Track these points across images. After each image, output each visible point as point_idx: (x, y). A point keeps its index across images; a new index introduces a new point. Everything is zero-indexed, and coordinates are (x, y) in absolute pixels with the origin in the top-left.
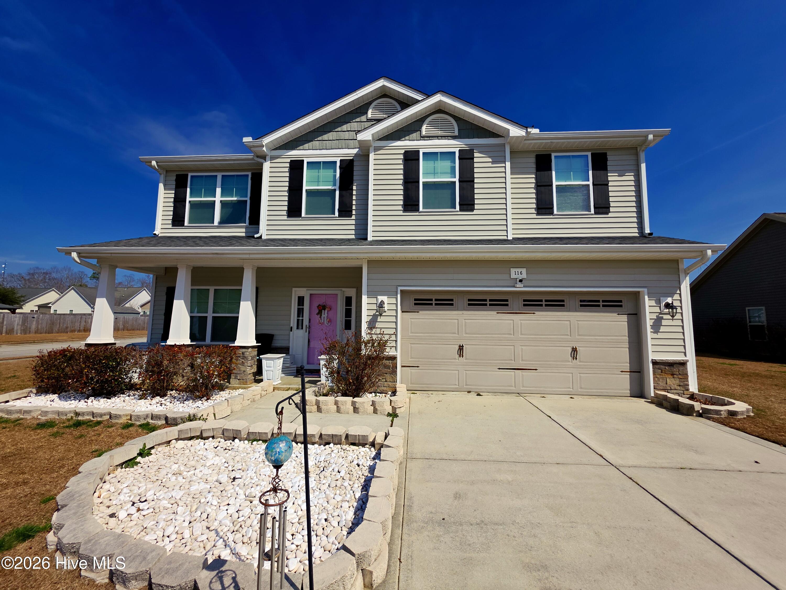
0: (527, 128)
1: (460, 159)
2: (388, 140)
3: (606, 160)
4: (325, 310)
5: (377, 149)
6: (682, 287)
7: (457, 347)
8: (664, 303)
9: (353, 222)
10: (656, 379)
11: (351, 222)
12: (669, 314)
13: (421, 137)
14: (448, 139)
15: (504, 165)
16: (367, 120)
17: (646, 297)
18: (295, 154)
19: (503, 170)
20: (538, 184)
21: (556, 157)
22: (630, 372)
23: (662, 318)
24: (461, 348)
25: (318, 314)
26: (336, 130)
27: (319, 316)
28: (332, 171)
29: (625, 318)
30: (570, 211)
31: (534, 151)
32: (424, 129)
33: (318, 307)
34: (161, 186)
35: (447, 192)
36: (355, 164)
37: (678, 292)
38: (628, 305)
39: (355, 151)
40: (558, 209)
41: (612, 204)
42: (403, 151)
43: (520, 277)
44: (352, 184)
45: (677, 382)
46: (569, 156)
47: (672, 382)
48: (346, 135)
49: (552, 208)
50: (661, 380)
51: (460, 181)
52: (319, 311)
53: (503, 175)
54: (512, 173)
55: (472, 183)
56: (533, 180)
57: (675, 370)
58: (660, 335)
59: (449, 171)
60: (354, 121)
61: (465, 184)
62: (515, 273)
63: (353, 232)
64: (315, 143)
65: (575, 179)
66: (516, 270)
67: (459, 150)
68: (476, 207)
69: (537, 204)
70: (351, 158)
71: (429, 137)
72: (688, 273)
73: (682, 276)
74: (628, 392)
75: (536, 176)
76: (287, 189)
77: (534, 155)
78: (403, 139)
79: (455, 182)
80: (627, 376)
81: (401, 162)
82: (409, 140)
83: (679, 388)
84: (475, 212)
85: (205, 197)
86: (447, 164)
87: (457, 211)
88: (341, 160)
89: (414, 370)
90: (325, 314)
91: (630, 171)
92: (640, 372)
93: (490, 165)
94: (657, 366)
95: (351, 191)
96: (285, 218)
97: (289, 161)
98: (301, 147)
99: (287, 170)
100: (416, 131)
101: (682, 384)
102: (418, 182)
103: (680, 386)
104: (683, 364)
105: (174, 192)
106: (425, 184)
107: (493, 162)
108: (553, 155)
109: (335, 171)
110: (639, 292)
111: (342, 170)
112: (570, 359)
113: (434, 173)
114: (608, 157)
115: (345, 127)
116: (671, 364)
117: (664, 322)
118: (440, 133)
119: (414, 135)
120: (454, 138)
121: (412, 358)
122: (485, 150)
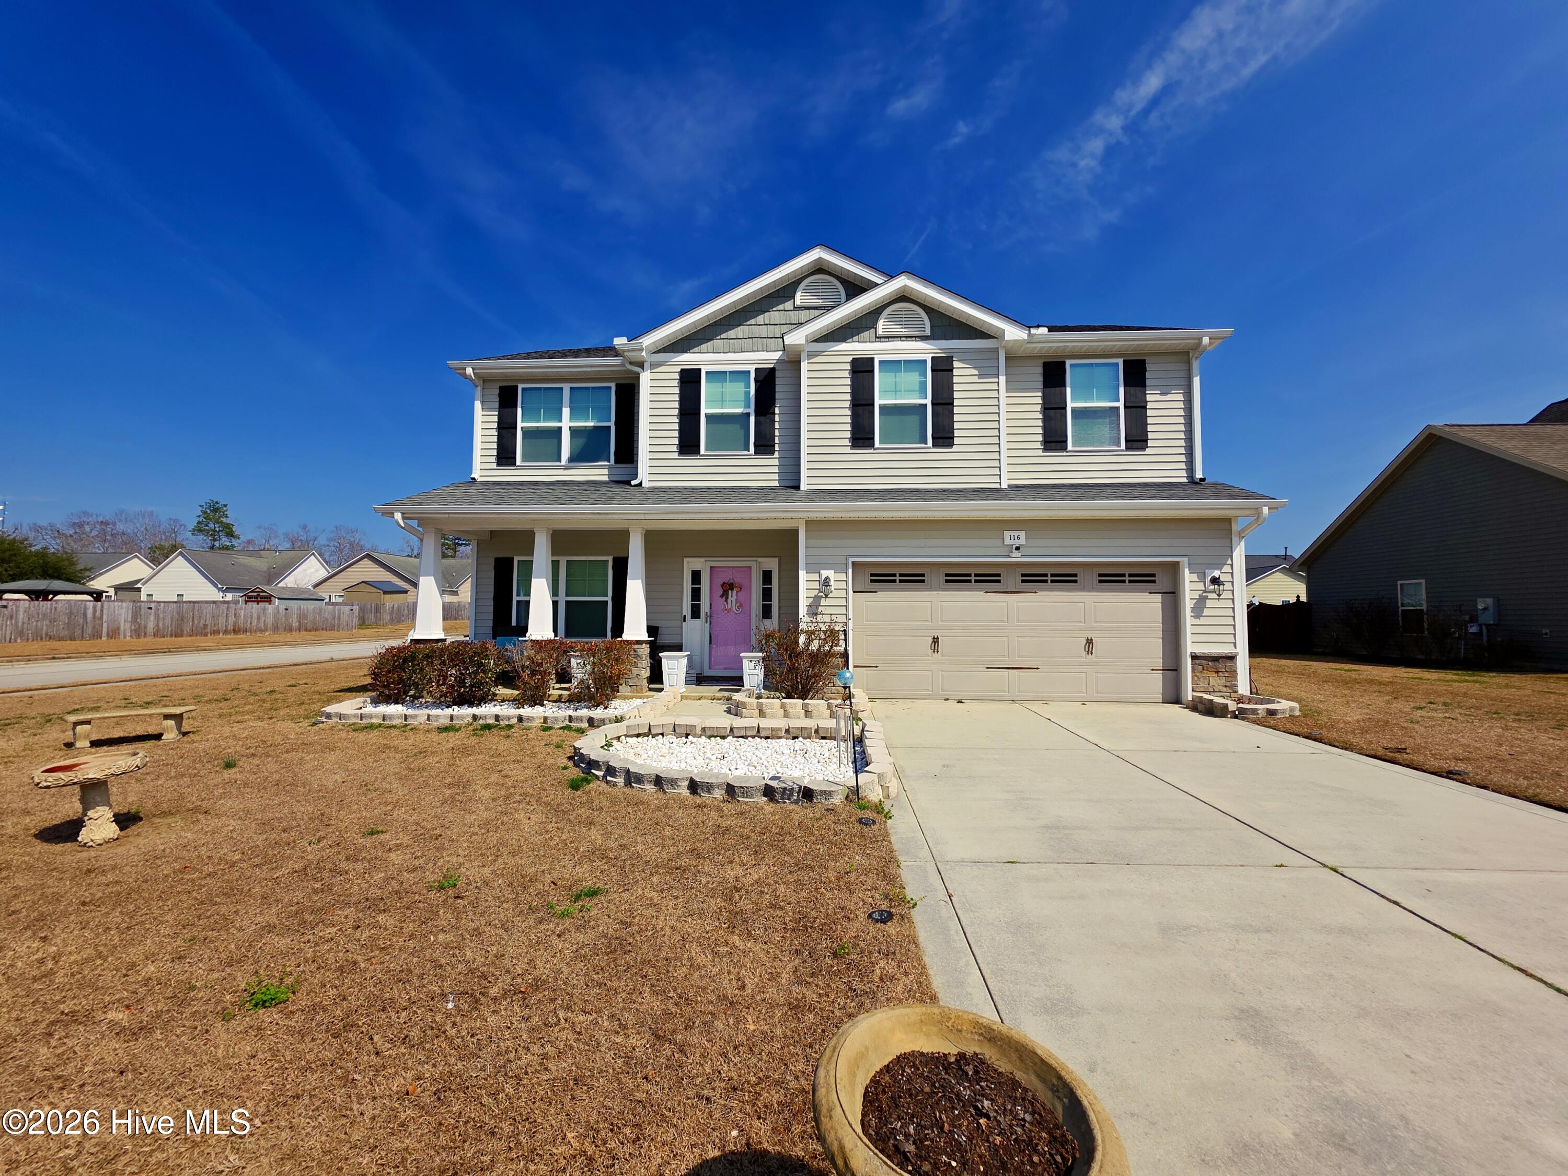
0: (1029, 327)
1: (933, 370)
2: (827, 342)
3: (1145, 370)
4: (732, 590)
5: (812, 355)
6: (1234, 554)
7: (930, 640)
8: (1210, 578)
9: (776, 462)
10: (1196, 678)
11: (772, 463)
12: (1214, 592)
13: (876, 337)
14: (916, 341)
15: (996, 380)
16: (794, 307)
17: (1187, 571)
18: (688, 359)
19: (995, 387)
20: (1046, 406)
21: (1072, 365)
22: (1163, 670)
23: (1207, 598)
24: (936, 640)
25: (722, 596)
26: (748, 323)
27: (724, 598)
28: (743, 384)
29: (1158, 598)
30: (1093, 445)
31: (1040, 357)
32: (882, 326)
33: (722, 586)
34: (478, 405)
35: (915, 419)
36: (777, 374)
37: (1229, 562)
38: (1163, 581)
39: (777, 355)
40: (1074, 445)
41: (1150, 436)
42: (850, 359)
43: (1017, 543)
44: (773, 404)
45: (1223, 681)
46: (1091, 365)
47: (1216, 681)
48: (763, 331)
49: (1065, 442)
50: (1201, 680)
51: (933, 404)
52: (724, 591)
53: (995, 394)
54: (1008, 390)
55: (951, 406)
56: (1040, 401)
57: (1221, 666)
58: (1202, 621)
59: (917, 387)
60: (774, 309)
61: (939, 408)
62: (1009, 537)
63: (776, 477)
64: (717, 343)
65: (1099, 399)
66: (1012, 533)
67: (932, 357)
68: (956, 441)
69: (1045, 435)
70: (771, 366)
71: (888, 337)
72: (1243, 537)
73: (1235, 539)
74: (1159, 697)
75: (1044, 393)
76: (676, 412)
77: (1040, 362)
78: (851, 340)
79: (926, 405)
80: (1159, 676)
81: (847, 374)
82: (859, 342)
83: (1224, 689)
84: (955, 448)
85: (545, 421)
86: (913, 378)
87: (930, 448)
88: (756, 369)
89: (870, 671)
90: (733, 596)
91: (1177, 386)
92: (1176, 670)
93: (976, 379)
94: (1197, 662)
95: (772, 416)
96: (676, 455)
97: (679, 370)
98: (696, 349)
99: (676, 383)
100: (869, 328)
101: (1228, 684)
102: (873, 405)
103: (1226, 686)
104: (1232, 658)
105: (497, 413)
106: (882, 407)
107: (980, 376)
108: (1068, 362)
109: (748, 386)
110: (1178, 562)
111: (758, 384)
112: (1084, 653)
113: (896, 391)
114: (1147, 365)
115: (761, 319)
116: (1216, 659)
117: (1209, 603)
118: (903, 332)
119: (866, 335)
120: (924, 338)
121: (867, 655)
122: (970, 358)
